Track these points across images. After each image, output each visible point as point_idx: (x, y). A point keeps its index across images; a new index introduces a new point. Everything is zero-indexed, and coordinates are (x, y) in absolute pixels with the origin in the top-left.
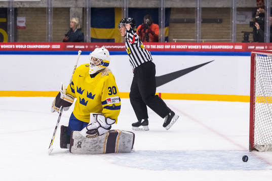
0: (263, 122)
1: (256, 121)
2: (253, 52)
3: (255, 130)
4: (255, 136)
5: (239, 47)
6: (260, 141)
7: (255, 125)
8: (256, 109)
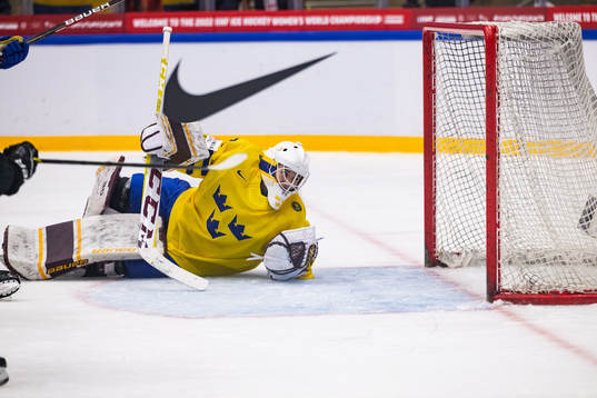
0: (455, 196)
1: (438, 194)
2: (426, 29)
3: (438, 216)
4: (438, 229)
5: (396, 20)
6: (450, 241)
7: (438, 203)
8: (439, 166)
